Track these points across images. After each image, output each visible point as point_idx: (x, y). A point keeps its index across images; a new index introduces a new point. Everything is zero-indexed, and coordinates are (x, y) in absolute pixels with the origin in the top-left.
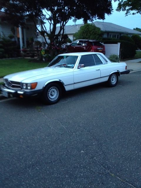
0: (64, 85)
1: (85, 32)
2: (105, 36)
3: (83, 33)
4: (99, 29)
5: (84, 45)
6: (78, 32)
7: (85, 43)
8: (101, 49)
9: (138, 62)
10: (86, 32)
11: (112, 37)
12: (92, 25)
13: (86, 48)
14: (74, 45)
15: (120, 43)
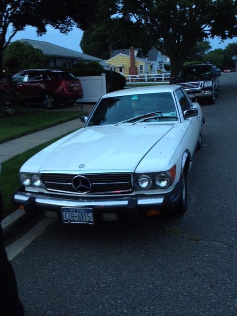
8: (75, 86)
15: (105, 74)
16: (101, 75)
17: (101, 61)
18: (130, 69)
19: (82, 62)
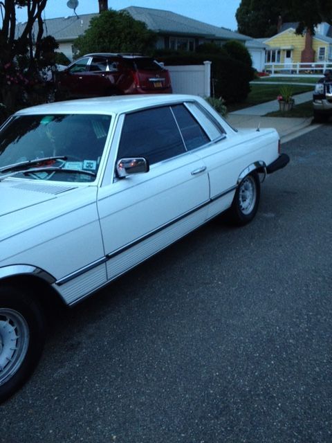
0: (54, 285)
1: (104, 32)
2: (160, 45)
3: (100, 38)
4: (143, 25)
5: (108, 69)
6: (84, 34)
7: (110, 64)
8: (159, 81)
9: (264, 114)
10: (107, 32)
11: (176, 48)
12: (121, 14)
13: (116, 78)
14: (80, 71)
15: (211, 63)
16: (203, 64)
17: (249, 40)
18: (304, 53)
19: (216, 43)
